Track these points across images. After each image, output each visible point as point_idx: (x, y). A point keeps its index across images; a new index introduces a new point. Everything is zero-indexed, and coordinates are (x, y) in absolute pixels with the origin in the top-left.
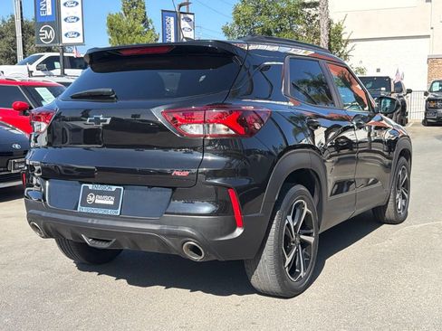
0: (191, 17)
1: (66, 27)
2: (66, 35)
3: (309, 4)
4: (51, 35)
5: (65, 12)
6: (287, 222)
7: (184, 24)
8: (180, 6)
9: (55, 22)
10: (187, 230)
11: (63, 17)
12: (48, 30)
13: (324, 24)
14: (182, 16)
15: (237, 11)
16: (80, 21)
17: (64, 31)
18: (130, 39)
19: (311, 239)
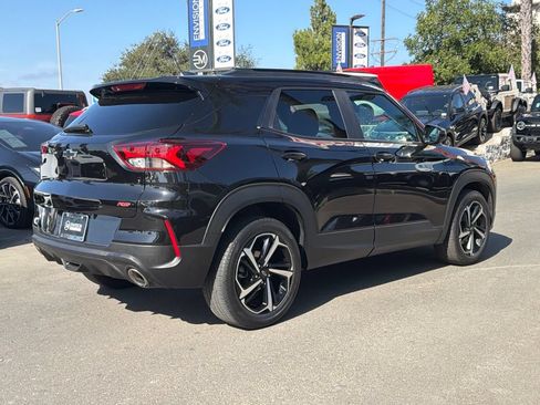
0: (365, 31)
1: (218, 51)
2: (218, 59)
3: (513, 8)
4: (204, 60)
5: (218, 35)
6: (243, 254)
7: (357, 39)
8: (353, 19)
9: (208, 46)
10: (132, 258)
11: (215, 41)
12: (202, 55)
13: (526, 30)
14: (355, 31)
15: (421, 20)
16: (232, 44)
17: (216, 55)
18: (317, 57)
19: (288, 274)
